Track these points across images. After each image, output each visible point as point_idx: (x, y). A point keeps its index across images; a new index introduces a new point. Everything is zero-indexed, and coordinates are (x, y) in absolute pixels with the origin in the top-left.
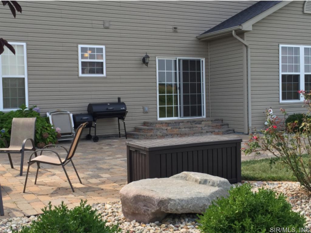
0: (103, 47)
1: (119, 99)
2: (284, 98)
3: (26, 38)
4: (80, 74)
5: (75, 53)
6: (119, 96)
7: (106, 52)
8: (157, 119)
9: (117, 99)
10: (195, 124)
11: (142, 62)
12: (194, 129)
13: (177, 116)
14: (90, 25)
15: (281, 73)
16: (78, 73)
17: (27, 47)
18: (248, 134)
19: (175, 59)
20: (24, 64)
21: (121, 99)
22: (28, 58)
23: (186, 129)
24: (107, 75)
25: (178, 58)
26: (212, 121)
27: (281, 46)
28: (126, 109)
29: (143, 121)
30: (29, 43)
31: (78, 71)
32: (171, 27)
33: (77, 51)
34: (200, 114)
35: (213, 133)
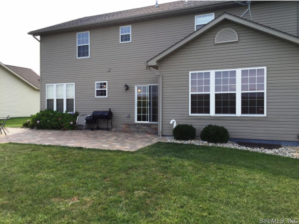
0: (106, 82)
2: (192, 112)
7: (108, 84)
8: (134, 122)
15: (190, 93)
17: (75, 85)
21: (111, 109)
22: (75, 90)
23: (134, 129)
25: (149, 85)
27: (190, 72)
31: (95, 95)
33: (95, 85)
35: (147, 133)
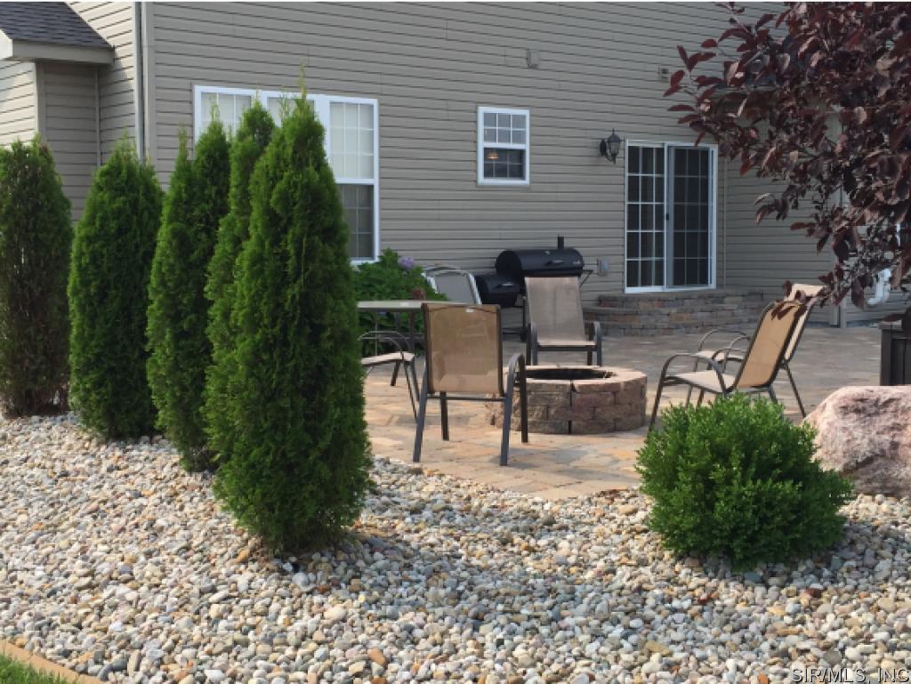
0: (526, 112)
1: (561, 240)
3: (377, 88)
4: (482, 180)
5: (470, 126)
6: (561, 233)
7: (531, 125)
8: (623, 290)
9: (556, 241)
10: (713, 302)
11: (597, 152)
12: (719, 313)
13: (660, 282)
14: (501, 60)
16: (477, 177)
17: (380, 110)
18: (838, 326)
19: (659, 146)
20: (372, 151)
21: (565, 241)
22: (381, 136)
24: (531, 182)
25: (668, 143)
26: (743, 296)
28: (583, 265)
29: (596, 295)
30: (386, 99)
31: (476, 171)
32: (655, 68)
33: (476, 122)
34: (704, 281)
